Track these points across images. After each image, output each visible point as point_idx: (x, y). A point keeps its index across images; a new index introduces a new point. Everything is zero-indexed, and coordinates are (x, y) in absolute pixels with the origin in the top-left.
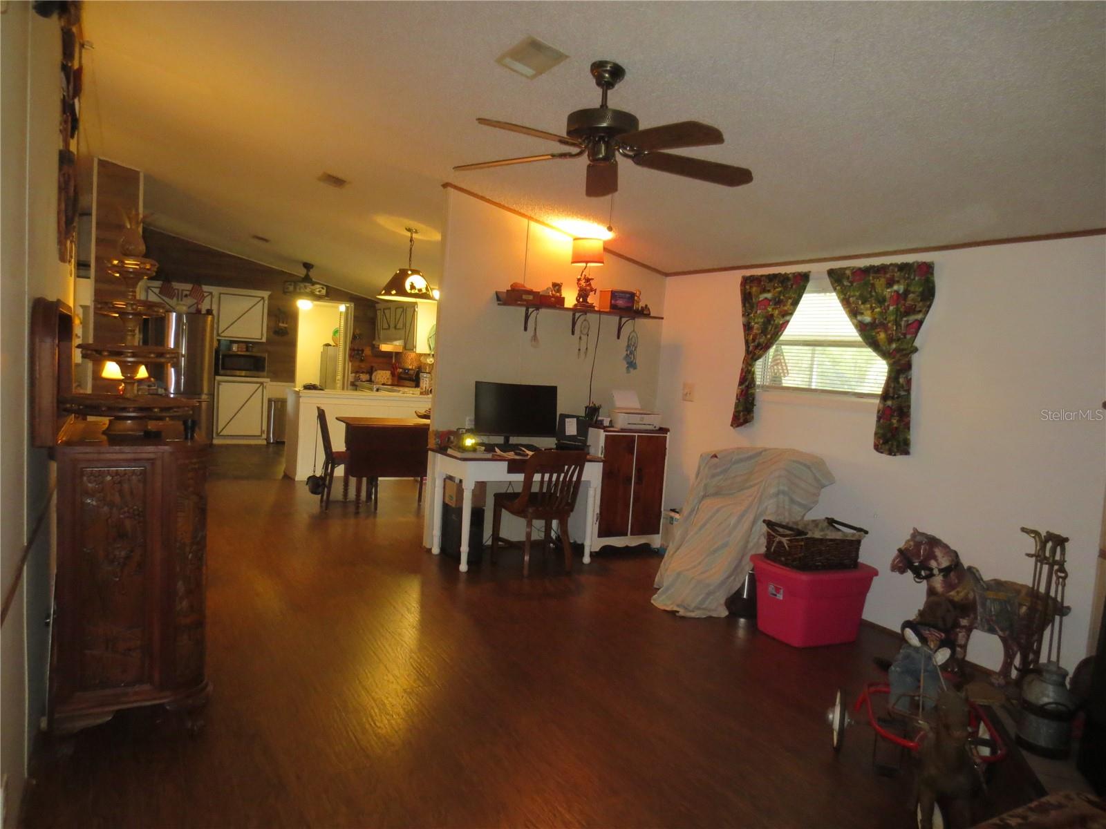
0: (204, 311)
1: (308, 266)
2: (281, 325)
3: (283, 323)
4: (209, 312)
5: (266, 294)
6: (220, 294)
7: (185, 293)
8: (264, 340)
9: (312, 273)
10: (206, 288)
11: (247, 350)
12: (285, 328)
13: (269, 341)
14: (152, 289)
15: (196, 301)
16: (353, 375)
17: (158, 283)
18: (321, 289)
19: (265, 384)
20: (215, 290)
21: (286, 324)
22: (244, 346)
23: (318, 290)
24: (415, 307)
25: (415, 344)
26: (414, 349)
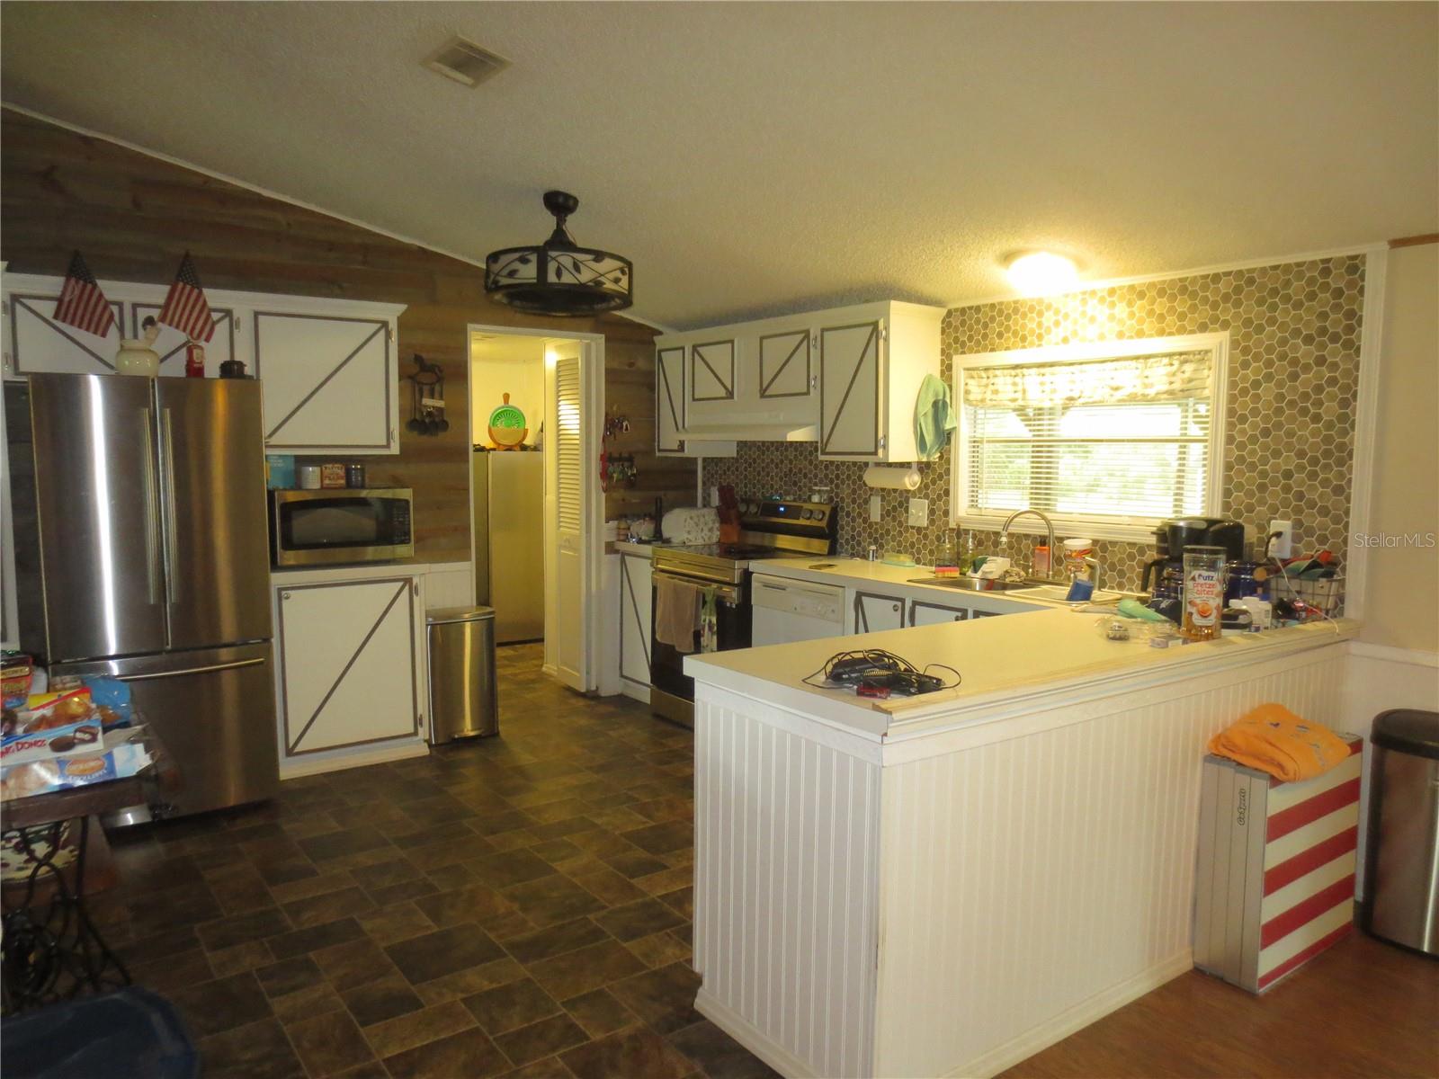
0: (212, 370)
1: (560, 204)
2: (427, 401)
3: (432, 396)
4: (231, 370)
5: (391, 312)
6: (257, 314)
7: (143, 314)
8: (395, 449)
9: (576, 227)
10: (216, 297)
11: (349, 485)
12: (440, 410)
13: (407, 454)
14: (25, 301)
15: (181, 337)
16: (613, 524)
17: (51, 284)
18: (618, 274)
19: (415, 581)
20: (242, 302)
21: (441, 398)
22: (339, 470)
23: (611, 276)
24: (875, 324)
25: (881, 434)
26: (880, 451)
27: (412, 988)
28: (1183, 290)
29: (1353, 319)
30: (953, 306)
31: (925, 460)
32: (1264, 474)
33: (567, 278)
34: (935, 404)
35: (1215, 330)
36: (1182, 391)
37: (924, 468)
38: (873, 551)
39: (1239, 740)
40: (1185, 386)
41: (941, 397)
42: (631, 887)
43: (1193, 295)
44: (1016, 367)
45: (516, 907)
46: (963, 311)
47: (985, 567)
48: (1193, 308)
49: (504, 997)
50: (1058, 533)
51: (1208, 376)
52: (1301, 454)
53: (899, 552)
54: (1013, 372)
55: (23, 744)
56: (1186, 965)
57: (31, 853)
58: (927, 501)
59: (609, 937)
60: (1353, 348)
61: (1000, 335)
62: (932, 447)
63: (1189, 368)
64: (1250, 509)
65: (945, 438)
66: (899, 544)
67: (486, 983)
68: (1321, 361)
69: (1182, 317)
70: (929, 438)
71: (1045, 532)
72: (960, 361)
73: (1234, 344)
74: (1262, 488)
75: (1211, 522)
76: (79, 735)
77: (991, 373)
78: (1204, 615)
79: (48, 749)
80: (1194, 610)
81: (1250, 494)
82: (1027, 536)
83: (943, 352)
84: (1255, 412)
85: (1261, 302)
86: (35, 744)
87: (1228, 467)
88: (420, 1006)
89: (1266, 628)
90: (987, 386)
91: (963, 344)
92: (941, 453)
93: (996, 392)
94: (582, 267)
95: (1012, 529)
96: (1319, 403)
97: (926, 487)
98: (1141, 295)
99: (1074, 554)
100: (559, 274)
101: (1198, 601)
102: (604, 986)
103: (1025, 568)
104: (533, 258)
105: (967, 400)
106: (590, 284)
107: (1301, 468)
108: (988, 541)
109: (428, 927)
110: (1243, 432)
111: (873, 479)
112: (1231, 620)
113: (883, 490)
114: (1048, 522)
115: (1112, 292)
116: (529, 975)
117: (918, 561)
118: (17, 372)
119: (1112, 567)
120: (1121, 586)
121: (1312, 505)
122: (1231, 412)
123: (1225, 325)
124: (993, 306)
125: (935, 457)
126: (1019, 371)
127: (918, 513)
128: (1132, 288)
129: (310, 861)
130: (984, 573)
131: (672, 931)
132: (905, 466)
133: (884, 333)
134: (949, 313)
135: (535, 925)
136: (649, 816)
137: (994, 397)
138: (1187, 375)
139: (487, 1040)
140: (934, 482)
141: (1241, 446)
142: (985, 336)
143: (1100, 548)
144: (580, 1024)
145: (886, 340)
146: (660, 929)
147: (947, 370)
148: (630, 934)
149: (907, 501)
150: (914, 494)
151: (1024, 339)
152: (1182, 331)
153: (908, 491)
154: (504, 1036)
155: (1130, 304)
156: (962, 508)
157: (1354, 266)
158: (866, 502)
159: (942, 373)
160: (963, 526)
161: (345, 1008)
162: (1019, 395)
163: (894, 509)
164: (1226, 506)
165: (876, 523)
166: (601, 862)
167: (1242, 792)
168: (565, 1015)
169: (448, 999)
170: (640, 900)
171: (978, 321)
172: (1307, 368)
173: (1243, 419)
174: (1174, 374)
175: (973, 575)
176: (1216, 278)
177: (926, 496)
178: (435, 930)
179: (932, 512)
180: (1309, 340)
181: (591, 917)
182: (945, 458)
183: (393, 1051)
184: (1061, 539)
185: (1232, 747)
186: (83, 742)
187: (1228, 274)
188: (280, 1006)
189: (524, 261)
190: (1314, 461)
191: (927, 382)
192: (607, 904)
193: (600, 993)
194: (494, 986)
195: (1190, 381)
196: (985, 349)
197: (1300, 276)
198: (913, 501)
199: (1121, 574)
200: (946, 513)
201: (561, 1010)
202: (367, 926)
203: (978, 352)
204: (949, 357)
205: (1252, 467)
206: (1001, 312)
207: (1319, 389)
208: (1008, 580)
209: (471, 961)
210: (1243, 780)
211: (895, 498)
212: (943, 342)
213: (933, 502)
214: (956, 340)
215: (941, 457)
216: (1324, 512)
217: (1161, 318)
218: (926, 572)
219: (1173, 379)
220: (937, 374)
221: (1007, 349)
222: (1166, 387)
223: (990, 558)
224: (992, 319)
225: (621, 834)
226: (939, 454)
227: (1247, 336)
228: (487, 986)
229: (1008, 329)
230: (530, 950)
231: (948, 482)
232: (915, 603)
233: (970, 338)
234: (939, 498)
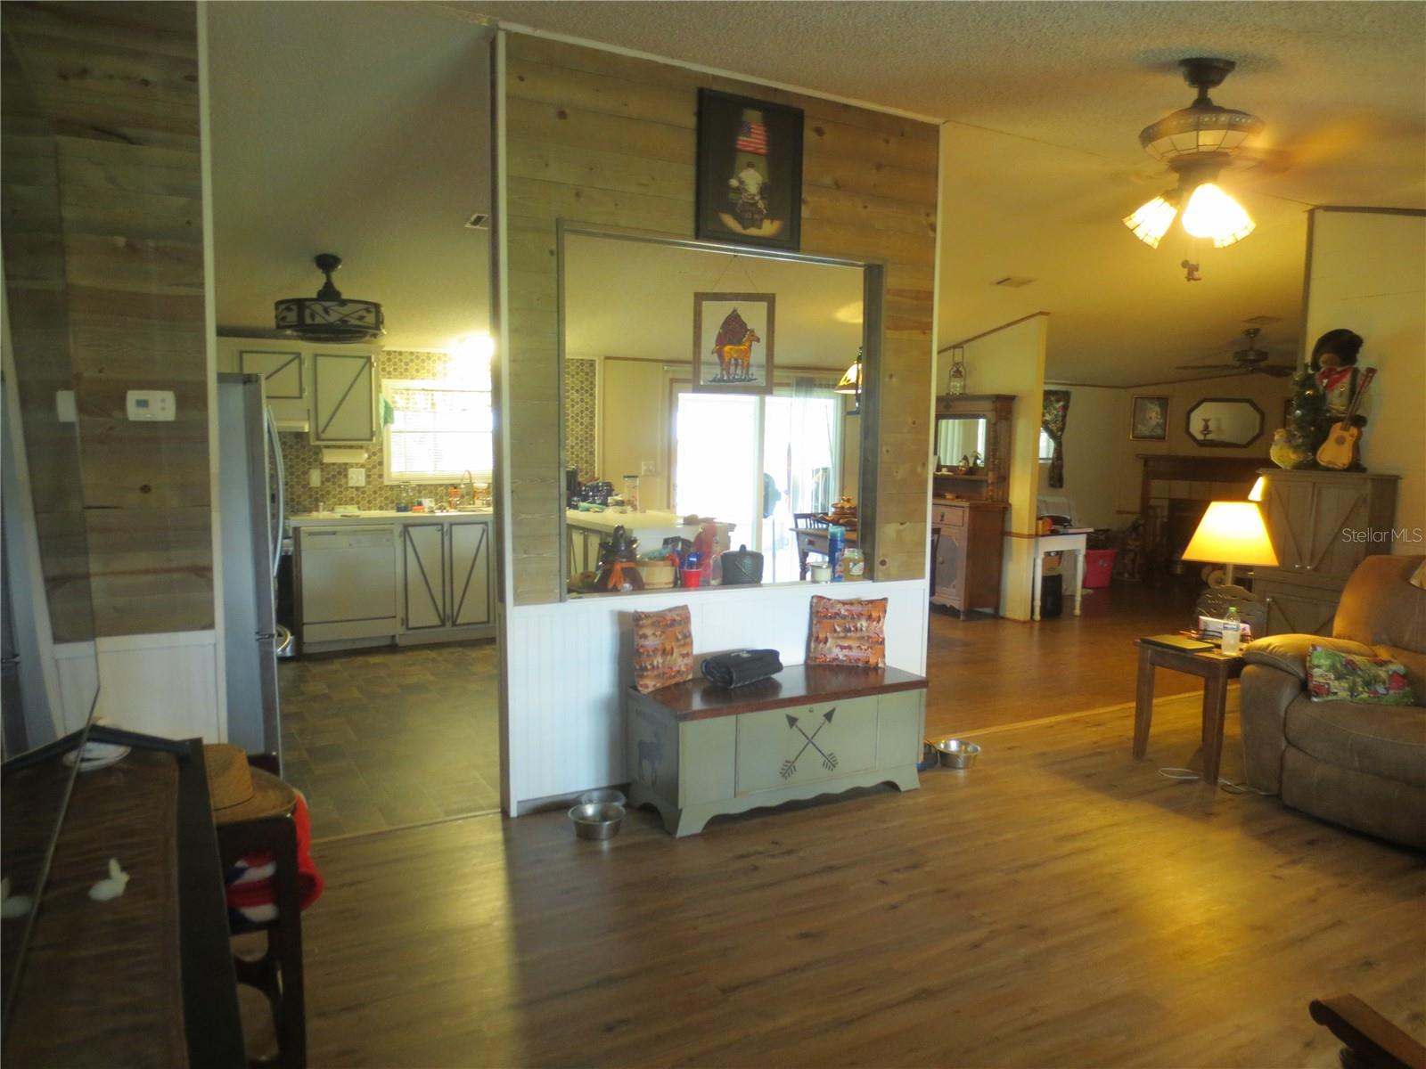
29: (592, 383)
30: (384, 349)
33: (318, 320)
44: (428, 390)
46: (389, 353)
52: (577, 439)
53: (342, 503)
54: (426, 393)
58: (364, 470)
60: (592, 395)
61: (418, 371)
66: (340, 499)
68: (582, 400)
72: (389, 384)
77: (411, 392)
82: (441, 485)
90: (408, 399)
91: (389, 373)
93: (416, 403)
94: (316, 316)
96: (582, 418)
100: (313, 317)
104: (294, 307)
105: (396, 408)
107: (577, 444)
117: (359, 509)
121: (582, 459)
124: (412, 353)
126: (430, 393)
127: (357, 477)
134: (379, 353)
137: (416, 407)
140: (369, 457)
142: (406, 370)
149: (346, 470)
150: (353, 465)
151: (434, 375)
153: (346, 464)
157: (592, 364)
158: (313, 471)
162: (429, 406)
163: (334, 476)
171: (401, 361)
172: (577, 403)
177: (363, 467)
179: (368, 476)
180: (577, 391)
190: (582, 441)
196: (406, 377)
197: (573, 364)
198: (352, 470)
200: (381, 476)
203: (401, 378)
204: (379, 380)
206: (418, 358)
207: (582, 412)
211: (334, 469)
213: (369, 470)
214: (384, 370)
216: (587, 462)
221: (423, 379)
224: (412, 361)
229: (423, 368)
231: (382, 457)
232: (451, 525)
233: (395, 370)
234: (374, 467)
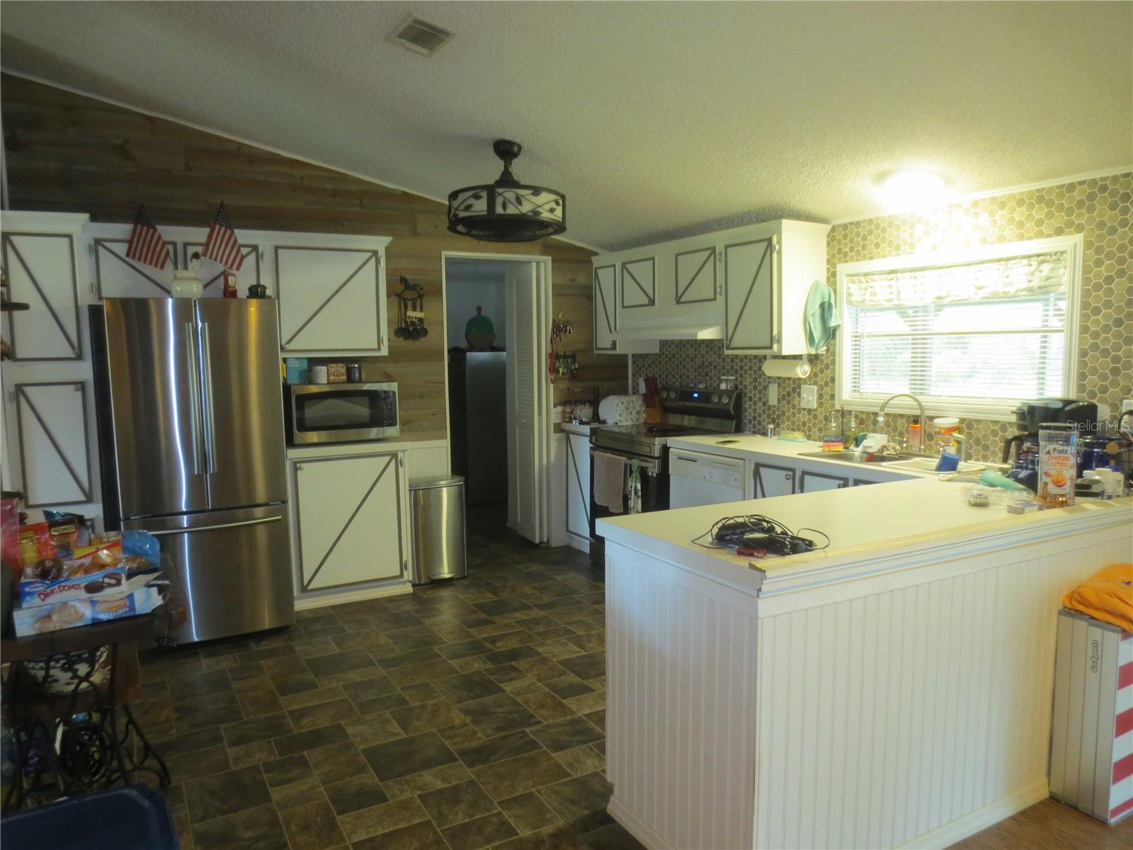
0: (243, 292)
1: (506, 150)
2: (410, 313)
3: (414, 309)
4: (256, 292)
5: (380, 243)
6: (277, 248)
7: (191, 250)
8: (384, 351)
9: (519, 169)
10: (244, 236)
11: (350, 379)
12: (421, 320)
13: (394, 356)
14: (107, 244)
15: (220, 268)
16: (559, 409)
17: (121, 230)
18: (553, 205)
19: (400, 455)
20: (264, 239)
21: (422, 310)
22: (341, 368)
23: (547, 207)
24: (770, 240)
25: (775, 332)
26: (775, 347)
27: (381, 784)
28: (1041, 199)
30: (836, 223)
31: (813, 352)
32: (1116, 359)
33: (511, 210)
34: (822, 306)
35: (1071, 233)
36: (1040, 288)
37: (813, 359)
38: (771, 429)
39: (1092, 597)
40: (1042, 284)
41: (827, 300)
42: (563, 707)
43: (1050, 203)
44: (892, 272)
45: (468, 719)
46: (845, 226)
47: (865, 443)
48: (1050, 215)
49: (452, 796)
50: (928, 413)
51: (1064, 274)
53: (793, 430)
54: (889, 277)
55: (64, 587)
56: (1044, 794)
57: (75, 672)
58: (816, 387)
59: (542, 748)
61: (877, 245)
62: (819, 342)
63: (1046, 268)
64: (1104, 390)
65: (831, 334)
66: (793, 423)
67: (439, 782)
69: (1039, 223)
70: (817, 334)
71: (917, 412)
72: (842, 269)
73: (1088, 245)
74: (1115, 371)
75: (1067, 402)
76: (107, 580)
77: (869, 278)
78: (1059, 484)
79: (83, 591)
80: (1049, 480)
81: (1104, 377)
82: (902, 416)
83: (829, 261)
84: (1108, 304)
85: (1113, 207)
86: (73, 587)
87: (1083, 354)
88: (386, 800)
89: (1118, 496)
90: (866, 289)
91: (846, 255)
92: (828, 347)
93: (874, 294)
94: (522, 199)
95: (887, 410)
97: (816, 375)
98: (1002, 205)
99: (942, 432)
100: (504, 206)
101: (1053, 472)
102: (534, 790)
103: (901, 443)
104: (484, 194)
105: (849, 302)
106: (530, 214)
108: (867, 420)
109: (398, 734)
110: (1097, 322)
111: (770, 369)
112: (1084, 490)
113: (779, 378)
114: (919, 404)
115: (975, 204)
116: (474, 777)
117: (809, 438)
118: (100, 298)
119: (978, 442)
120: (985, 458)
122: (1085, 305)
123: (1080, 229)
124: (871, 221)
125: (823, 350)
126: (894, 275)
127: (809, 397)
128: (994, 199)
129: (313, 676)
130: (865, 447)
131: (593, 745)
132: (797, 358)
133: (777, 247)
134: (834, 229)
135: (483, 735)
136: (582, 647)
137: (872, 298)
138: (1044, 274)
139: (436, 832)
140: (822, 371)
141: (1096, 335)
142: (864, 247)
143: (966, 425)
144: (511, 821)
145: (779, 253)
146: (583, 743)
147: (832, 276)
148: (558, 746)
149: (799, 387)
150: (805, 381)
151: (898, 248)
152: (1040, 234)
153: (800, 379)
154: (450, 828)
155: (992, 214)
156: (846, 393)
158: (766, 388)
159: (828, 279)
160: (847, 408)
161: (327, 798)
162: (894, 296)
163: (789, 394)
164: (1081, 388)
165: (774, 406)
166: (540, 684)
167: (1095, 644)
168: (500, 813)
169: (408, 795)
170: (568, 718)
171: (858, 235)
173: (1097, 311)
174: (1032, 274)
175: (855, 449)
176: (1071, 187)
177: (816, 383)
178: (405, 736)
179: (820, 396)
181: (528, 730)
182: (831, 352)
183: (360, 836)
184: (932, 418)
185: (1084, 602)
186: (110, 585)
187: (1082, 183)
188: (277, 794)
189: (477, 197)
191: (816, 286)
192: (541, 719)
193: (531, 795)
194: (446, 785)
195: (1048, 279)
196: (864, 257)
198: (804, 387)
199: (986, 448)
200: (832, 397)
201: (496, 809)
202: (350, 730)
203: (858, 260)
204: (834, 266)
205: (1105, 353)
206: (877, 226)
208: (885, 453)
209: (428, 764)
210: (1096, 633)
211: (789, 385)
212: (828, 253)
213: (821, 388)
214: (840, 251)
215: (828, 350)
217: (1021, 224)
218: (815, 447)
219: (1030, 278)
220: (823, 280)
221: (884, 257)
222: (1025, 285)
223: (870, 435)
224: (871, 232)
225: (557, 662)
226: (826, 348)
227: (1100, 237)
228: (439, 785)
229: (884, 240)
230: (477, 756)
231: (834, 371)
232: (804, 473)
233: (852, 249)
234: (826, 384)
